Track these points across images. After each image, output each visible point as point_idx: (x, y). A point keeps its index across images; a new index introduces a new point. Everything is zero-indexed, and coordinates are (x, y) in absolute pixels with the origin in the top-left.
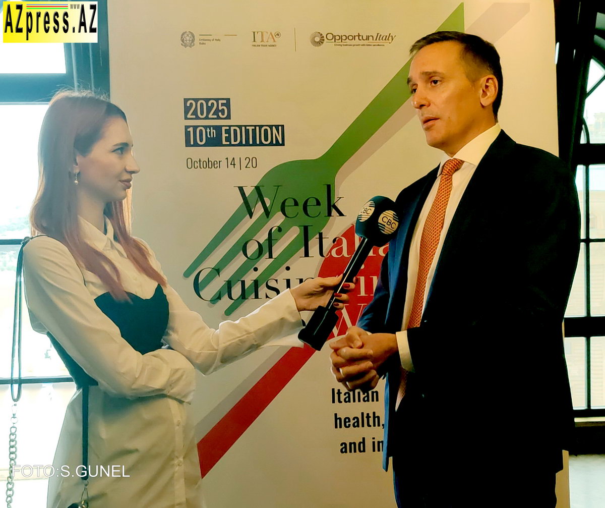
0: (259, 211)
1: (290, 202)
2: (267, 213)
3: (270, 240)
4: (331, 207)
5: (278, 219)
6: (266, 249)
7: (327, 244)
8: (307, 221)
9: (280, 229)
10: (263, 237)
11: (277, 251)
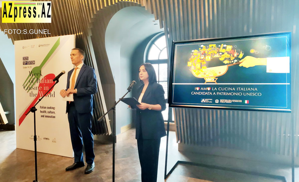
0: (31, 75)
1: (35, 74)
2: (33, 76)
3: (33, 80)
4: (41, 74)
5: (34, 77)
6: (32, 82)
7: (40, 81)
8: (37, 77)
9: (34, 78)
10: (32, 80)
11: (34, 82)
